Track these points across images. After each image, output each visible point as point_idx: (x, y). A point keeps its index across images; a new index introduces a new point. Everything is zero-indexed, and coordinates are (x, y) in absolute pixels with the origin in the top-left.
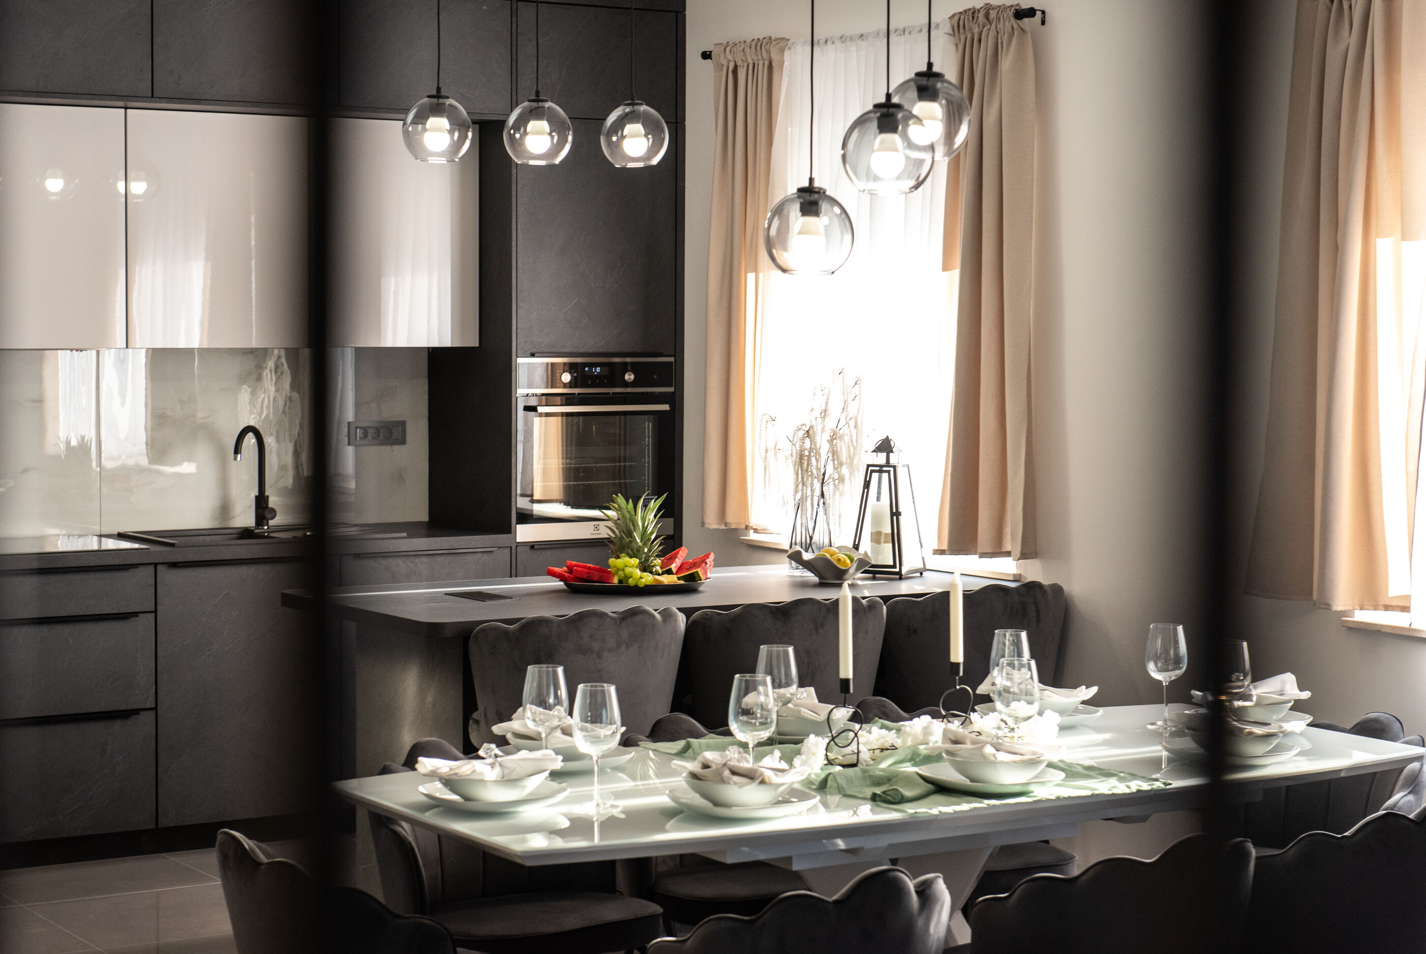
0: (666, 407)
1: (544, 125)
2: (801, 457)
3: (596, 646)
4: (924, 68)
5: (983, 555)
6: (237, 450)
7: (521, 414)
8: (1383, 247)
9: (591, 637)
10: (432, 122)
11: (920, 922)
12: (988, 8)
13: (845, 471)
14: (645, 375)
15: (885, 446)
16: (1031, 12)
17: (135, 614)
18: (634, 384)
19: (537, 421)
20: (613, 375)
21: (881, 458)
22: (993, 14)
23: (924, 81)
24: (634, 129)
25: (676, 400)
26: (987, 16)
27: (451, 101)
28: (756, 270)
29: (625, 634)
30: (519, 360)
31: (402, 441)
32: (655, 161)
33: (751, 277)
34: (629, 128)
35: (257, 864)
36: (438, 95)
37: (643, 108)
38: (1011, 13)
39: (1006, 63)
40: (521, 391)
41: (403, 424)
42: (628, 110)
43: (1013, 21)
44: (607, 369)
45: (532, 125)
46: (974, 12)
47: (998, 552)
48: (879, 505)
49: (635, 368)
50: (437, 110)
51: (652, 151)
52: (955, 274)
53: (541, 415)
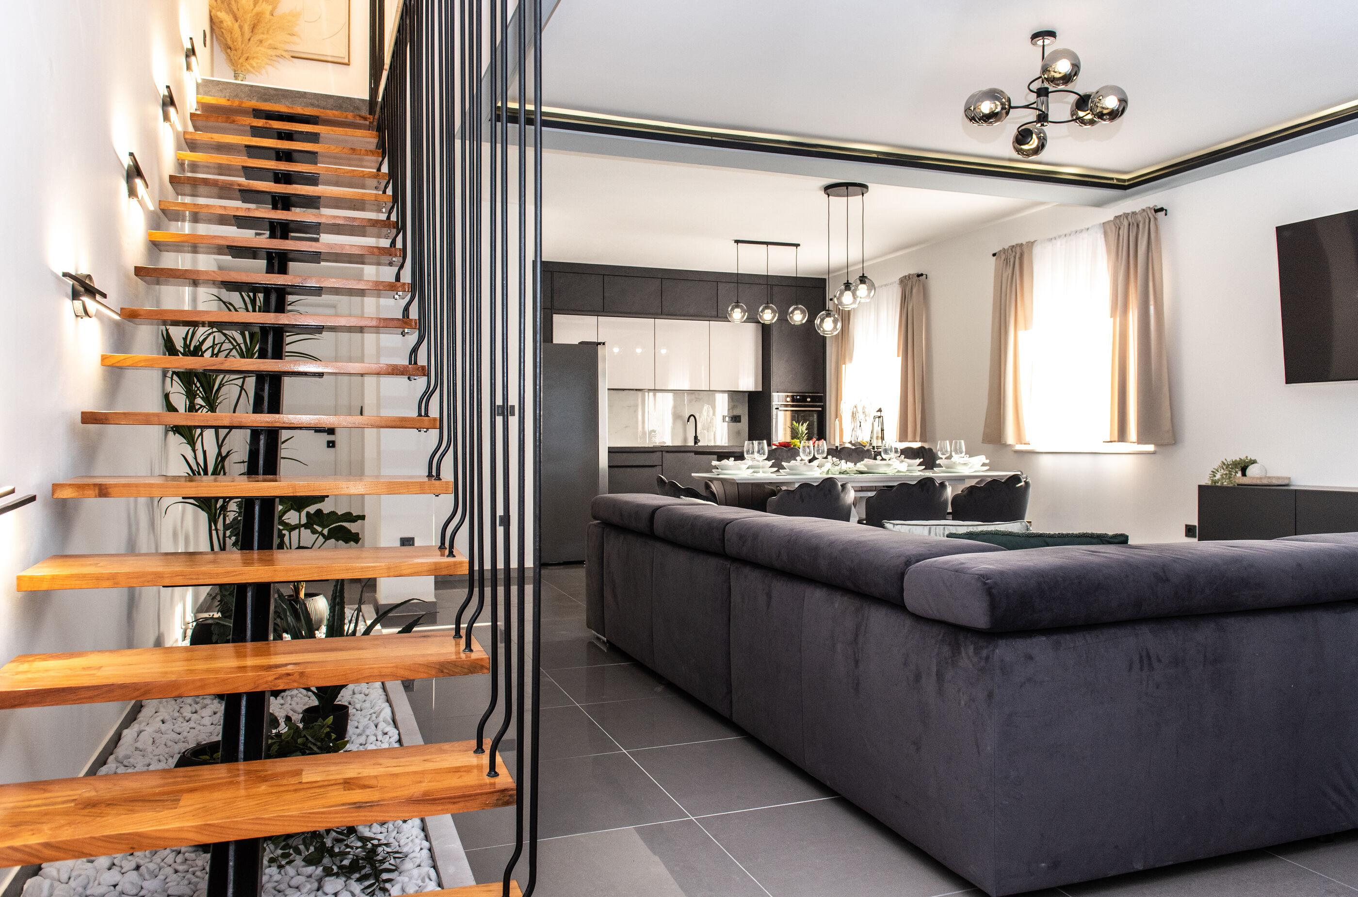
0: (821, 409)
1: (770, 311)
2: (853, 413)
3: (780, 458)
4: (862, 275)
5: (909, 442)
6: (688, 421)
7: (774, 411)
8: (1020, 333)
9: (779, 455)
10: (736, 310)
11: (842, 495)
12: (909, 275)
13: (867, 418)
14: (814, 399)
15: (880, 410)
16: (922, 275)
17: (656, 466)
18: (810, 402)
19: (779, 412)
20: (803, 399)
21: (879, 414)
22: (911, 277)
23: (861, 278)
24: (797, 312)
25: (824, 407)
26: (909, 277)
27: (741, 304)
28: (845, 364)
29: (789, 454)
30: (773, 394)
31: (740, 421)
32: (804, 321)
33: (844, 366)
34: (796, 312)
35: (666, 483)
36: (738, 302)
37: (800, 306)
38: (916, 276)
39: (914, 291)
40: (774, 403)
41: (740, 416)
42: (795, 306)
43: (917, 278)
44: (801, 398)
45: (766, 311)
46: (906, 276)
47: (914, 441)
48: (877, 429)
49: (809, 397)
50: (737, 306)
51: (803, 319)
52: (900, 358)
53: (780, 410)
